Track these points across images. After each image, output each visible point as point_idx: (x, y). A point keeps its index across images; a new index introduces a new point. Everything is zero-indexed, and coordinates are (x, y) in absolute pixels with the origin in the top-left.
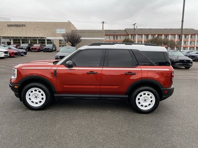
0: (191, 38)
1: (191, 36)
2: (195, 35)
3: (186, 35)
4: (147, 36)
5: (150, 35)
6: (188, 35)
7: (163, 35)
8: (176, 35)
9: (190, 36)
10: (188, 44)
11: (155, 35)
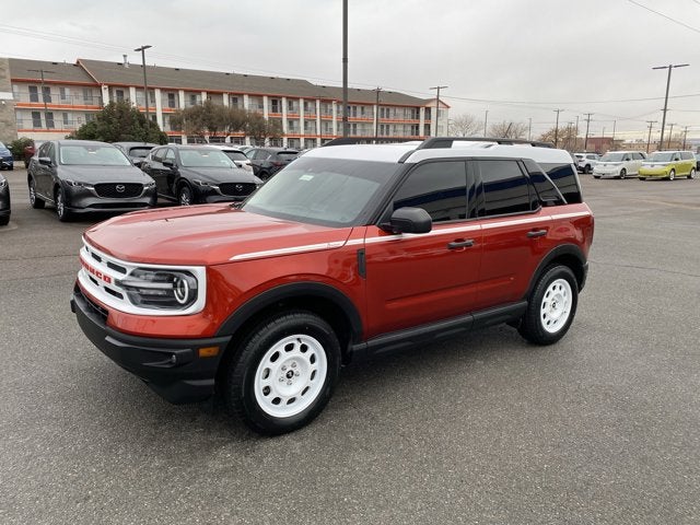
0: (305, 110)
1: (305, 104)
2: (314, 100)
3: (291, 100)
4: (171, 96)
5: (181, 94)
6: (297, 99)
7: (226, 97)
8: (265, 99)
9: (302, 102)
10: (299, 128)
11: (199, 92)
